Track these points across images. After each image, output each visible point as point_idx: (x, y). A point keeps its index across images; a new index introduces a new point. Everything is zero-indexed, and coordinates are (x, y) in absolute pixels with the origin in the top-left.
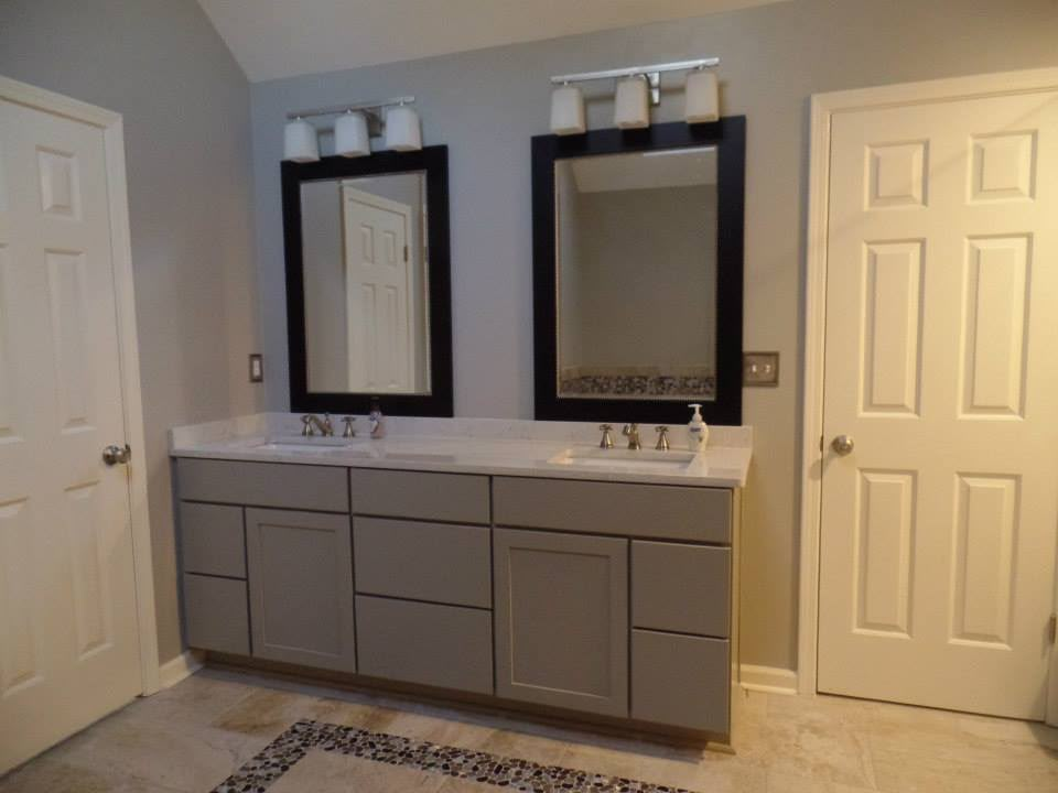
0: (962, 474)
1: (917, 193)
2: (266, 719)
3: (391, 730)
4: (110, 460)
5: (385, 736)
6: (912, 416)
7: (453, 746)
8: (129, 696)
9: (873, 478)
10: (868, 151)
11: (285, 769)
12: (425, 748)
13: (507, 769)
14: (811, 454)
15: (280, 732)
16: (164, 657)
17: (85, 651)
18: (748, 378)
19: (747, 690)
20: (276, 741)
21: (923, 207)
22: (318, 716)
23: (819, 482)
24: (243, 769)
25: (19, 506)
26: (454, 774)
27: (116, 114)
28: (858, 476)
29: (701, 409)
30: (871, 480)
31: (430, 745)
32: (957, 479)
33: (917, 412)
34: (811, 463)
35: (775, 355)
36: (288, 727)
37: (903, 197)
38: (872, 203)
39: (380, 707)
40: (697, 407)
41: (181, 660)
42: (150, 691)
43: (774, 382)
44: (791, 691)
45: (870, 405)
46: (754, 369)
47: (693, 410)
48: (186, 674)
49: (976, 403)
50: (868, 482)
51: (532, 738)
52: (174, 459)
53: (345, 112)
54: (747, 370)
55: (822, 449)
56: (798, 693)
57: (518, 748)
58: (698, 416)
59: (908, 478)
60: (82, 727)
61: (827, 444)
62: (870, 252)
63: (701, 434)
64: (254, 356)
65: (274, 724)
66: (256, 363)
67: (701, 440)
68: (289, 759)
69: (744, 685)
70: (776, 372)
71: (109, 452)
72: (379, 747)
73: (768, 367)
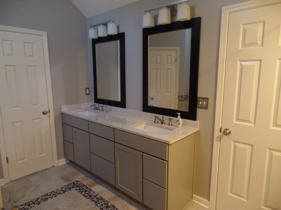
0: (270, 149)
1: (259, 42)
2: (71, 178)
3: (93, 189)
4: (44, 113)
5: (91, 190)
6: (253, 125)
7: (103, 197)
8: (51, 166)
9: (238, 145)
10: (242, 27)
11: (64, 192)
12: (96, 195)
13: (109, 207)
14: (217, 133)
15: (70, 183)
16: (59, 158)
17: (38, 155)
18: (198, 106)
19: (194, 202)
20: (68, 185)
21: (262, 47)
22: (81, 180)
23: (219, 143)
24: (57, 190)
25: (21, 123)
26: (96, 205)
27: (44, 32)
28: (232, 143)
29: (180, 114)
30: (237, 145)
31: (98, 195)
32: (268, 151)
33: (255, 124)
34: (217, 136)
35: (207, 99)
36: (73, 182)
37: (254, 44)
38: (242, 47)
39: (96, 182)
40: (179, 114)
41: (64, 159)
42: (55, 165)
43: (206, 108)
44: (207, 207)
45: (238, 119)
46: (200, 103)
47: (178, 115)
48: (65, 163)
49: (277, 124)
50: (236, 146)
51: (123, 200)
52: (62, 113)
53: (100, 25)
54: (198, 103)
55: (221, 132)
56: (209, 208)
57: (117, 202)
58: (179, 116)
59: (250, 147)
60: (38, 171)
61: (222, 130)
62: (241, 64)
63: (179, 122)
64: (86, 88)
65: (72, 180)
66: (87, 90)
67: (179, 124)
68: (67, 190)
69: (194, 201)
70: (207, 104)
71: (44, 111)
72: (87, 192)
73: (205, 103)
